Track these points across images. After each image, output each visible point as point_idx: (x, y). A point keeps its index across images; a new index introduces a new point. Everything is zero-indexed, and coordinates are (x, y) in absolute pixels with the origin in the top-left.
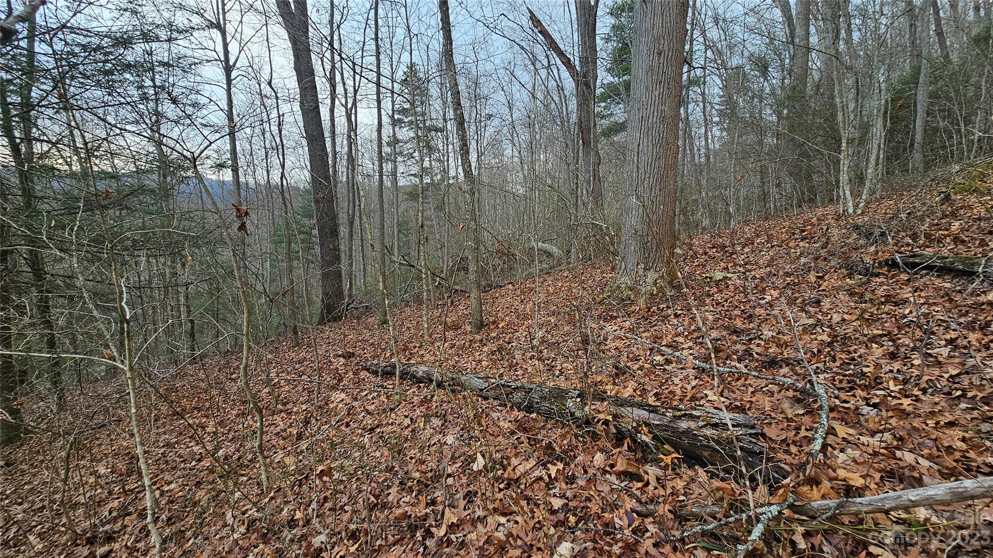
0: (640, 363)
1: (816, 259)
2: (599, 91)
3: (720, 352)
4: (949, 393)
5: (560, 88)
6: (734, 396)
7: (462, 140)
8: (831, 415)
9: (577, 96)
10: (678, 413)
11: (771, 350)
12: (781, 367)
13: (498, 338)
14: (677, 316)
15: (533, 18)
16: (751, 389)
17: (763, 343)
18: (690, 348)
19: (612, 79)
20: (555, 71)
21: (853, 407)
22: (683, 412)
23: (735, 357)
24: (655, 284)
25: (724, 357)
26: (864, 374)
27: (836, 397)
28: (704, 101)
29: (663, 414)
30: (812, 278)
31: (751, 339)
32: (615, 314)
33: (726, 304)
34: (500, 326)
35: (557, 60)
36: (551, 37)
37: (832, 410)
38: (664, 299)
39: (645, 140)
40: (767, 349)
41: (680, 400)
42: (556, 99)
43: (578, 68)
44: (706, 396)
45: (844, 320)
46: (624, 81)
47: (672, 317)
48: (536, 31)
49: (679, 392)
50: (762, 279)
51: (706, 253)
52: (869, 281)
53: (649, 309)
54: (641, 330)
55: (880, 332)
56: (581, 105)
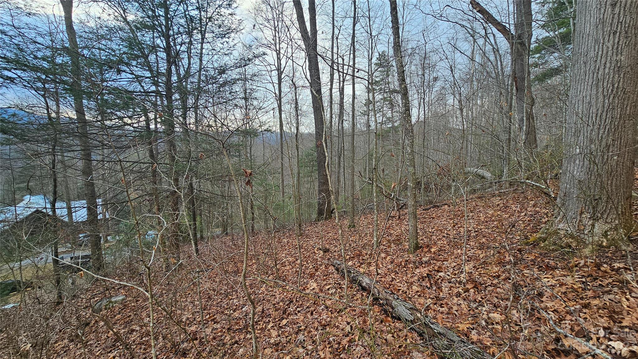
2: (533, 46)
5: (496, 50)
7: (405, 106)
9: (512, 54)
13: (428, 263)
19: (547, 34)
20: (492, 38)
34: (433, 250)
36: (487, 13)
38: (618, 254)
42: (492, 58)
43: (513, 32)
46: (561, 33)
48: (475, 11)
53: (598, 266)
56: (515, 60)
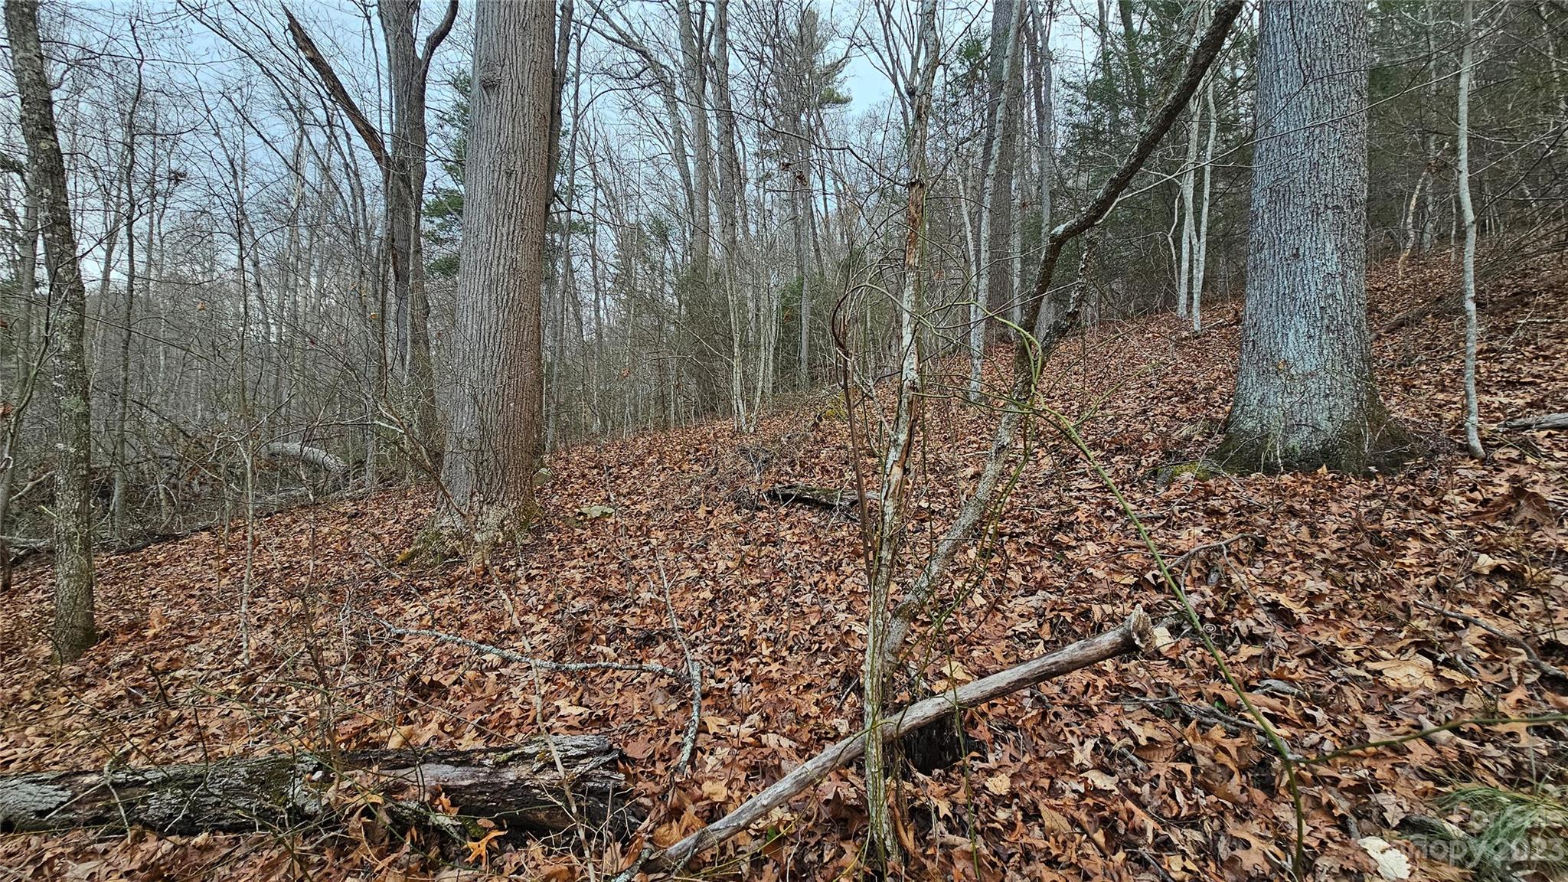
0: (460, 670)
1: (707, 487)
2: (428, 198)
3: (583, 632)
4: (809, 649)
6: (596, 700)
8: (704, 703)
9: (386, 193)
10: (503, 757)
11: (648, 620)
12: (658, 643)
13: (134, 665)
14: (530, 579)
15: (294, 27)
16: (619, 685)
17: (638, 611)
18: (545, 631)
19: (452, 186)
21: (727, 687)
22: (510, 753)
23: (603, 637)
24: (501, 527)
25: (589, 639)
26: (740, 639)
27: (712, 677)
28: (594, 256)
29: (481, 764)
30: (701, 513)
31: (626, 607)
32: (427, 584)
33: (601, 555)
35: (346, 119)
36: (335, 78)
37: (704, 696)
38: (513, 551)
39: (486, 297)
40: (644, 618)
41: (518, 725)
43: (389, 150)
44: (558, 709)
45: (728, 568)
47: (523, 581)
48: (301, 53)
49: (516, 713)
50: (648, 515)
51: (584, 476)
52: (754, 516)
53: (487, 570)
54: (469, 609)
55: (758, 581)
56: (393, 210)
